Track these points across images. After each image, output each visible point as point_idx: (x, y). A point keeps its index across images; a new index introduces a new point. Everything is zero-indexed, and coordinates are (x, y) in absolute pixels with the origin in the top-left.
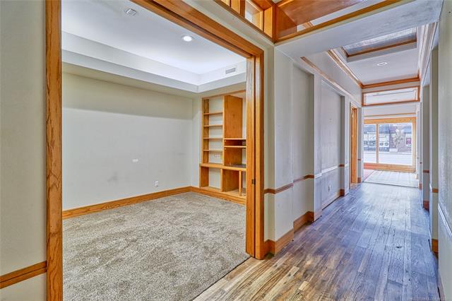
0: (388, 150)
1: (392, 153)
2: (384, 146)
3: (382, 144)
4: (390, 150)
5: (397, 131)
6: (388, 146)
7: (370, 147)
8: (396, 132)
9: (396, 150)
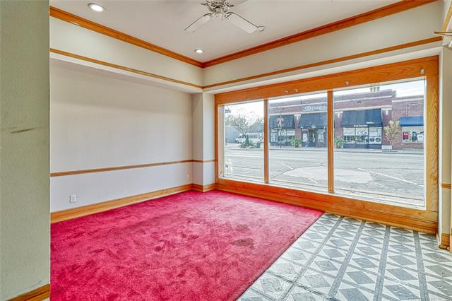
0: (379, 147)
1: (385, 152)
2: (375, 142)
3: (372, 140)
4: (383, 147)
5: (391, 122)
6: (380, 143)
7: (358, 143)
8: (389, 125)
9: (390, 147)
